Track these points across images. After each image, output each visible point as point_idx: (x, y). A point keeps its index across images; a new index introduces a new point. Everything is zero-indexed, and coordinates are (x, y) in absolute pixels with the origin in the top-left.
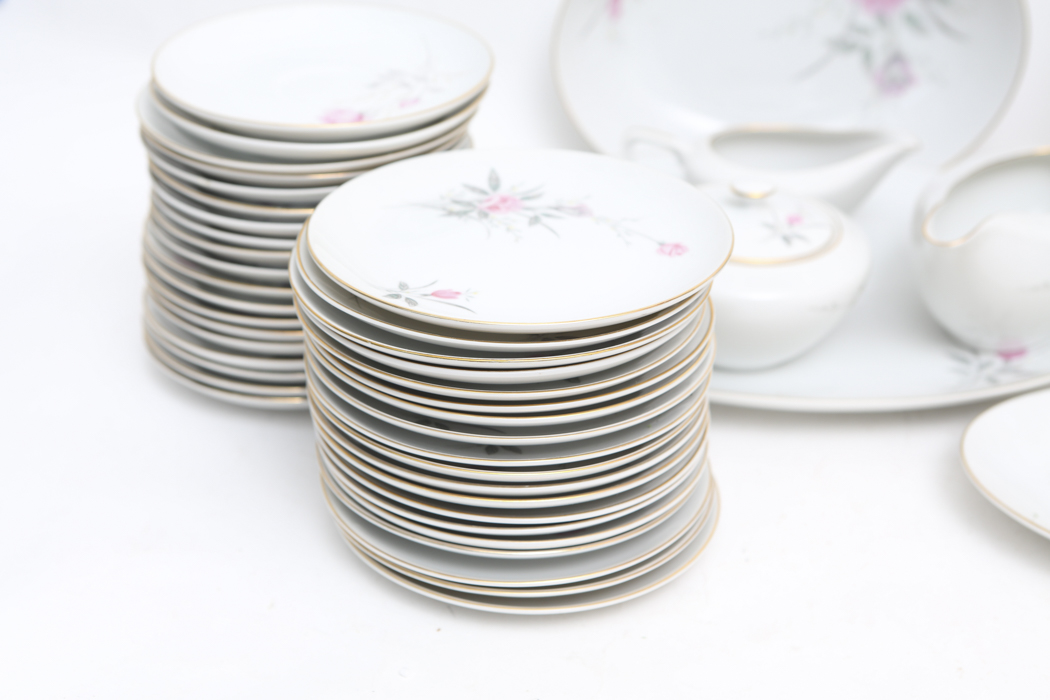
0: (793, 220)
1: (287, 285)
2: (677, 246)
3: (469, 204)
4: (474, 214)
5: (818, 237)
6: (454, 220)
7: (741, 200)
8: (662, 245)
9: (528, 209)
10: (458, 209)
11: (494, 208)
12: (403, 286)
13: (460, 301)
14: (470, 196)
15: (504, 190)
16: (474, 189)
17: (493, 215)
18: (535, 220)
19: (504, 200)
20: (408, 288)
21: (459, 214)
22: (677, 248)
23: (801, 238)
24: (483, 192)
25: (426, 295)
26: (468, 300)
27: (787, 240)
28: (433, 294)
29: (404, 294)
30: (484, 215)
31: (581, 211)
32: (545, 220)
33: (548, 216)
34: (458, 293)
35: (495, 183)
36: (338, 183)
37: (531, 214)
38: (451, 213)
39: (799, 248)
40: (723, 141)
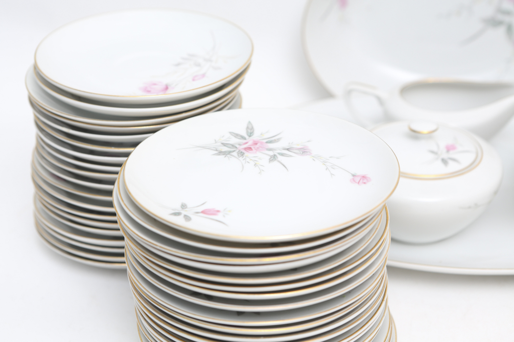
0: (449, 149)
1: (110, 204)
2: (364, 177)
3: (233, 146)
4: (235, 154)
5: (466, 159)
6: (222, 157)
7: (414, 134)
8: (354, 176)
9: (270, 150)
10: (226, 150)
11: (250, 149)
12: (184, 206)
13: (219, 217)
14: (234, 141)
15: (255, 137)
16: (237, 135)
17: (247, 154)
18: (273, 158)
19: (255, 143)
20: (186, 208)
21: (225, 153)
22: (364, 179)
23: (454, 160)
24: (243, 138)
25: (197, 213)
26: (224, 216)
27: (445, 161)
28: (203, 212)
29: (184, 212)
30: (241, 154)
31: (304, 151)
32: (280, 158)
33: (282, 155)
34: (218, 211)
35: (250, 131)
36: (154, 131)
37: (271, 153)
38: (221, 153)
39: (453, 167)
40: (408, 89)
